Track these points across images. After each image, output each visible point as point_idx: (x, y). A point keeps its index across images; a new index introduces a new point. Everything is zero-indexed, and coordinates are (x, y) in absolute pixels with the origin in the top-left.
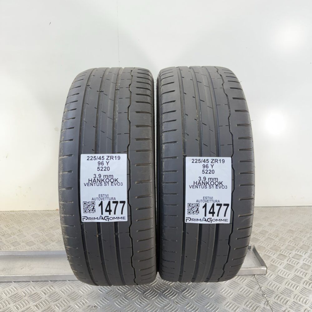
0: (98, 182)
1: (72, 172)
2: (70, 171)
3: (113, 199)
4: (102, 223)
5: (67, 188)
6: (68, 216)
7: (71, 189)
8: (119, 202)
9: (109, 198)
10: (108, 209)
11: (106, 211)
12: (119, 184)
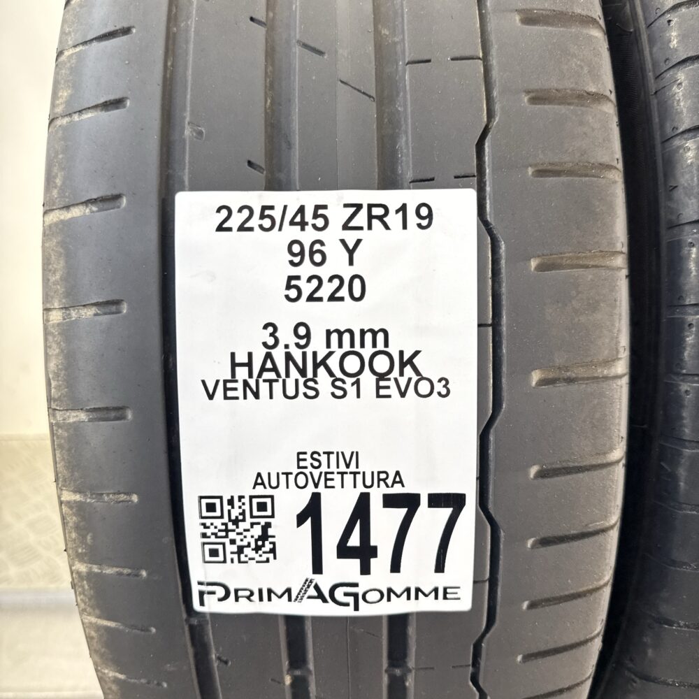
0: (294, 373)
1: (125, 308)
2: (111, 305)
3: (390, 481)
4: (317, 620)
5: (95, 410)
6: (109, 571)
7: (122, 418)
8: (424, 501)
9: (359, 477)
10: (354, 541)
11: (344, 551)
12: (424, 387)
